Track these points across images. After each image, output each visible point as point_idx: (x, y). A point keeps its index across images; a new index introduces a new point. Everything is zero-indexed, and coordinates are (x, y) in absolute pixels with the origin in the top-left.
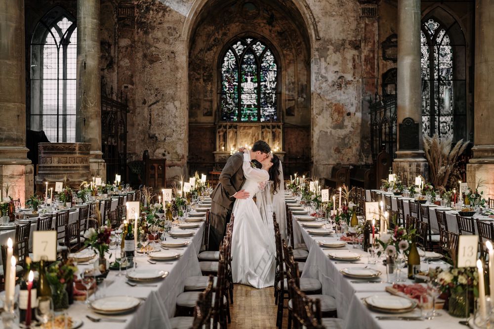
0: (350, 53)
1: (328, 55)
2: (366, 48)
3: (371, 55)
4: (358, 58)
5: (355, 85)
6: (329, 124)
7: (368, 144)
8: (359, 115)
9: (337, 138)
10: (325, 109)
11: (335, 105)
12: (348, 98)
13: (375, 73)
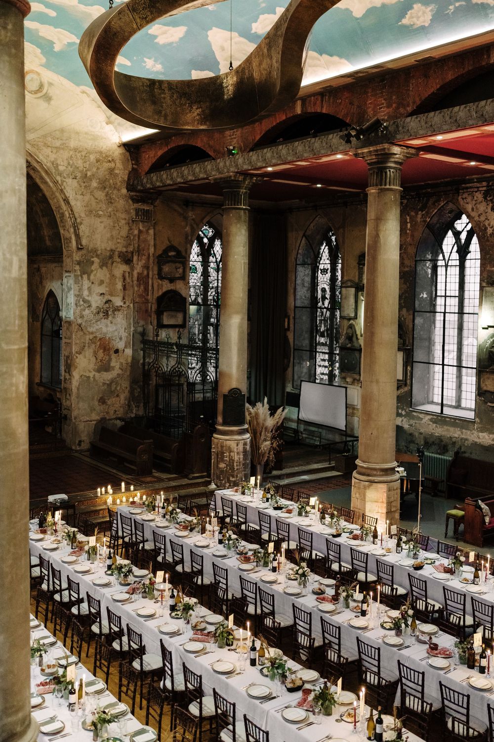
0: (120, 269)
1: (92, 271)
2: (139, 263)
3: (145, 273)
4: (129, 276)
5: (125, 312)
6: (92, 366)
7: (139, 390)
8: (129, 352)
9: (101, 384)
10: (87, 345)
11: (100, 339)
12: (116, 330)
13: (149, 297)
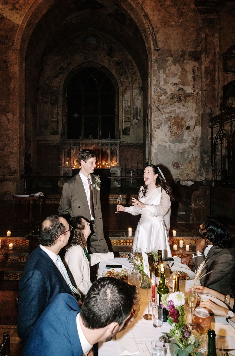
0: (190, 65)
1: (167, 67)
2: (207, 60)
3: (212, 67)
4: (198, 70)
5: (195, 98)
6: (167, 138)
7: (208, 159)
8: (198, 129)
9: (176, 152)
10: (163, 122)
11: (174, 118)
12: (188, 111)
13: (216, 86)
